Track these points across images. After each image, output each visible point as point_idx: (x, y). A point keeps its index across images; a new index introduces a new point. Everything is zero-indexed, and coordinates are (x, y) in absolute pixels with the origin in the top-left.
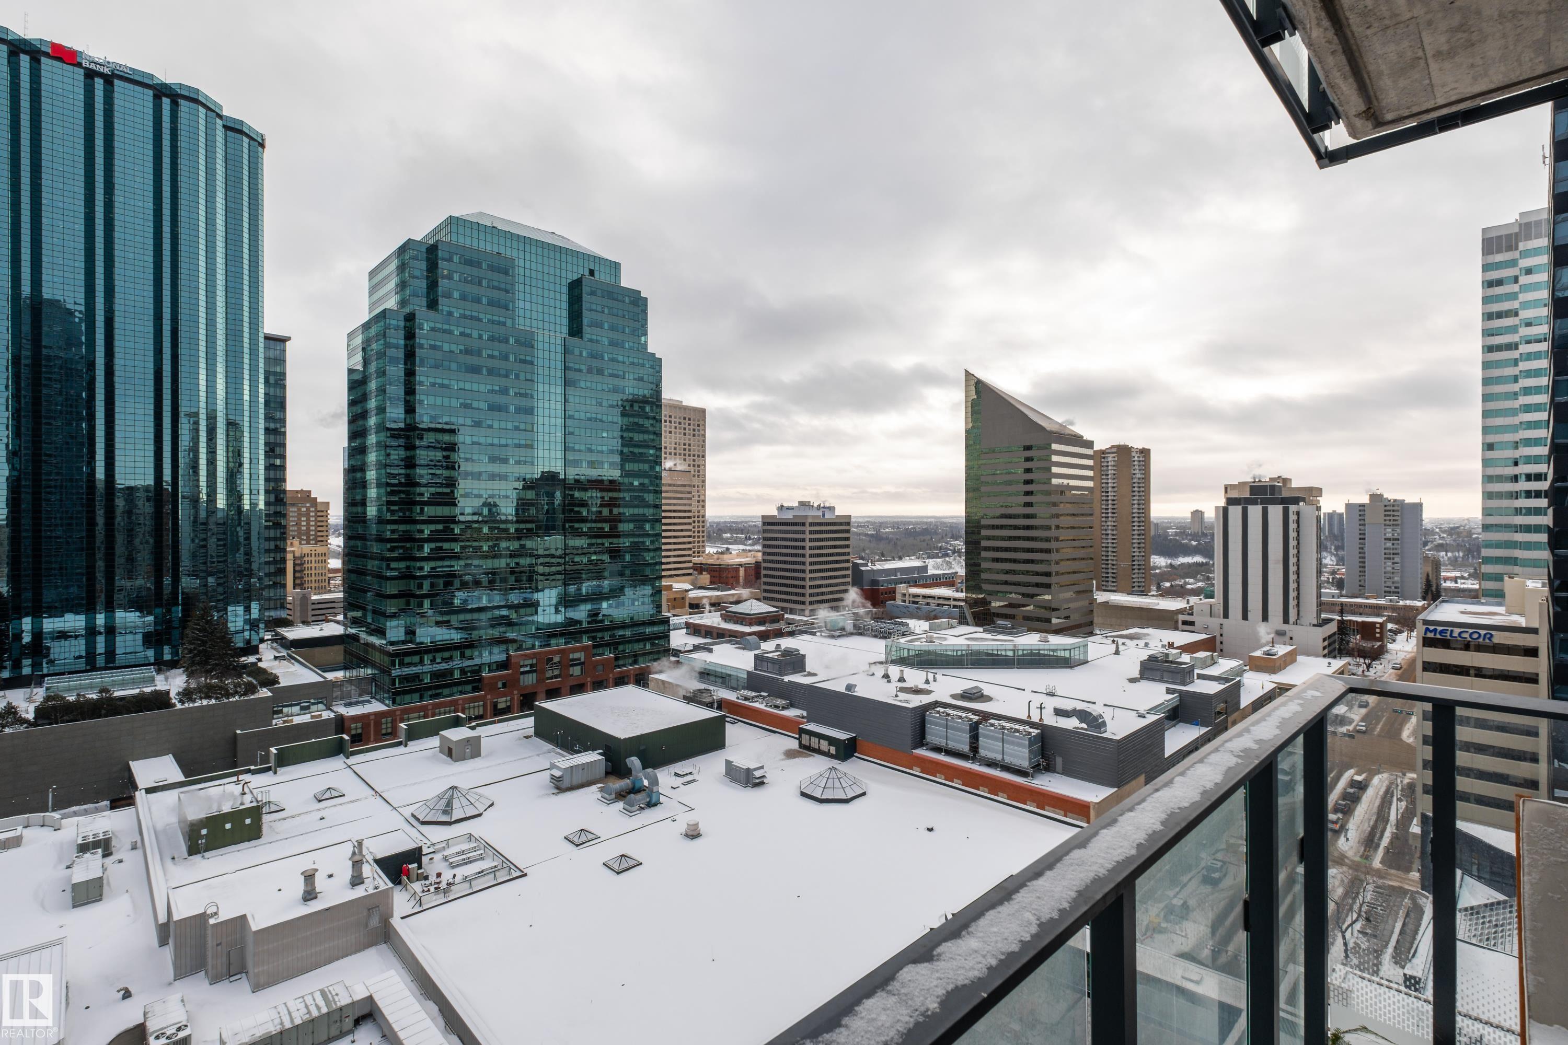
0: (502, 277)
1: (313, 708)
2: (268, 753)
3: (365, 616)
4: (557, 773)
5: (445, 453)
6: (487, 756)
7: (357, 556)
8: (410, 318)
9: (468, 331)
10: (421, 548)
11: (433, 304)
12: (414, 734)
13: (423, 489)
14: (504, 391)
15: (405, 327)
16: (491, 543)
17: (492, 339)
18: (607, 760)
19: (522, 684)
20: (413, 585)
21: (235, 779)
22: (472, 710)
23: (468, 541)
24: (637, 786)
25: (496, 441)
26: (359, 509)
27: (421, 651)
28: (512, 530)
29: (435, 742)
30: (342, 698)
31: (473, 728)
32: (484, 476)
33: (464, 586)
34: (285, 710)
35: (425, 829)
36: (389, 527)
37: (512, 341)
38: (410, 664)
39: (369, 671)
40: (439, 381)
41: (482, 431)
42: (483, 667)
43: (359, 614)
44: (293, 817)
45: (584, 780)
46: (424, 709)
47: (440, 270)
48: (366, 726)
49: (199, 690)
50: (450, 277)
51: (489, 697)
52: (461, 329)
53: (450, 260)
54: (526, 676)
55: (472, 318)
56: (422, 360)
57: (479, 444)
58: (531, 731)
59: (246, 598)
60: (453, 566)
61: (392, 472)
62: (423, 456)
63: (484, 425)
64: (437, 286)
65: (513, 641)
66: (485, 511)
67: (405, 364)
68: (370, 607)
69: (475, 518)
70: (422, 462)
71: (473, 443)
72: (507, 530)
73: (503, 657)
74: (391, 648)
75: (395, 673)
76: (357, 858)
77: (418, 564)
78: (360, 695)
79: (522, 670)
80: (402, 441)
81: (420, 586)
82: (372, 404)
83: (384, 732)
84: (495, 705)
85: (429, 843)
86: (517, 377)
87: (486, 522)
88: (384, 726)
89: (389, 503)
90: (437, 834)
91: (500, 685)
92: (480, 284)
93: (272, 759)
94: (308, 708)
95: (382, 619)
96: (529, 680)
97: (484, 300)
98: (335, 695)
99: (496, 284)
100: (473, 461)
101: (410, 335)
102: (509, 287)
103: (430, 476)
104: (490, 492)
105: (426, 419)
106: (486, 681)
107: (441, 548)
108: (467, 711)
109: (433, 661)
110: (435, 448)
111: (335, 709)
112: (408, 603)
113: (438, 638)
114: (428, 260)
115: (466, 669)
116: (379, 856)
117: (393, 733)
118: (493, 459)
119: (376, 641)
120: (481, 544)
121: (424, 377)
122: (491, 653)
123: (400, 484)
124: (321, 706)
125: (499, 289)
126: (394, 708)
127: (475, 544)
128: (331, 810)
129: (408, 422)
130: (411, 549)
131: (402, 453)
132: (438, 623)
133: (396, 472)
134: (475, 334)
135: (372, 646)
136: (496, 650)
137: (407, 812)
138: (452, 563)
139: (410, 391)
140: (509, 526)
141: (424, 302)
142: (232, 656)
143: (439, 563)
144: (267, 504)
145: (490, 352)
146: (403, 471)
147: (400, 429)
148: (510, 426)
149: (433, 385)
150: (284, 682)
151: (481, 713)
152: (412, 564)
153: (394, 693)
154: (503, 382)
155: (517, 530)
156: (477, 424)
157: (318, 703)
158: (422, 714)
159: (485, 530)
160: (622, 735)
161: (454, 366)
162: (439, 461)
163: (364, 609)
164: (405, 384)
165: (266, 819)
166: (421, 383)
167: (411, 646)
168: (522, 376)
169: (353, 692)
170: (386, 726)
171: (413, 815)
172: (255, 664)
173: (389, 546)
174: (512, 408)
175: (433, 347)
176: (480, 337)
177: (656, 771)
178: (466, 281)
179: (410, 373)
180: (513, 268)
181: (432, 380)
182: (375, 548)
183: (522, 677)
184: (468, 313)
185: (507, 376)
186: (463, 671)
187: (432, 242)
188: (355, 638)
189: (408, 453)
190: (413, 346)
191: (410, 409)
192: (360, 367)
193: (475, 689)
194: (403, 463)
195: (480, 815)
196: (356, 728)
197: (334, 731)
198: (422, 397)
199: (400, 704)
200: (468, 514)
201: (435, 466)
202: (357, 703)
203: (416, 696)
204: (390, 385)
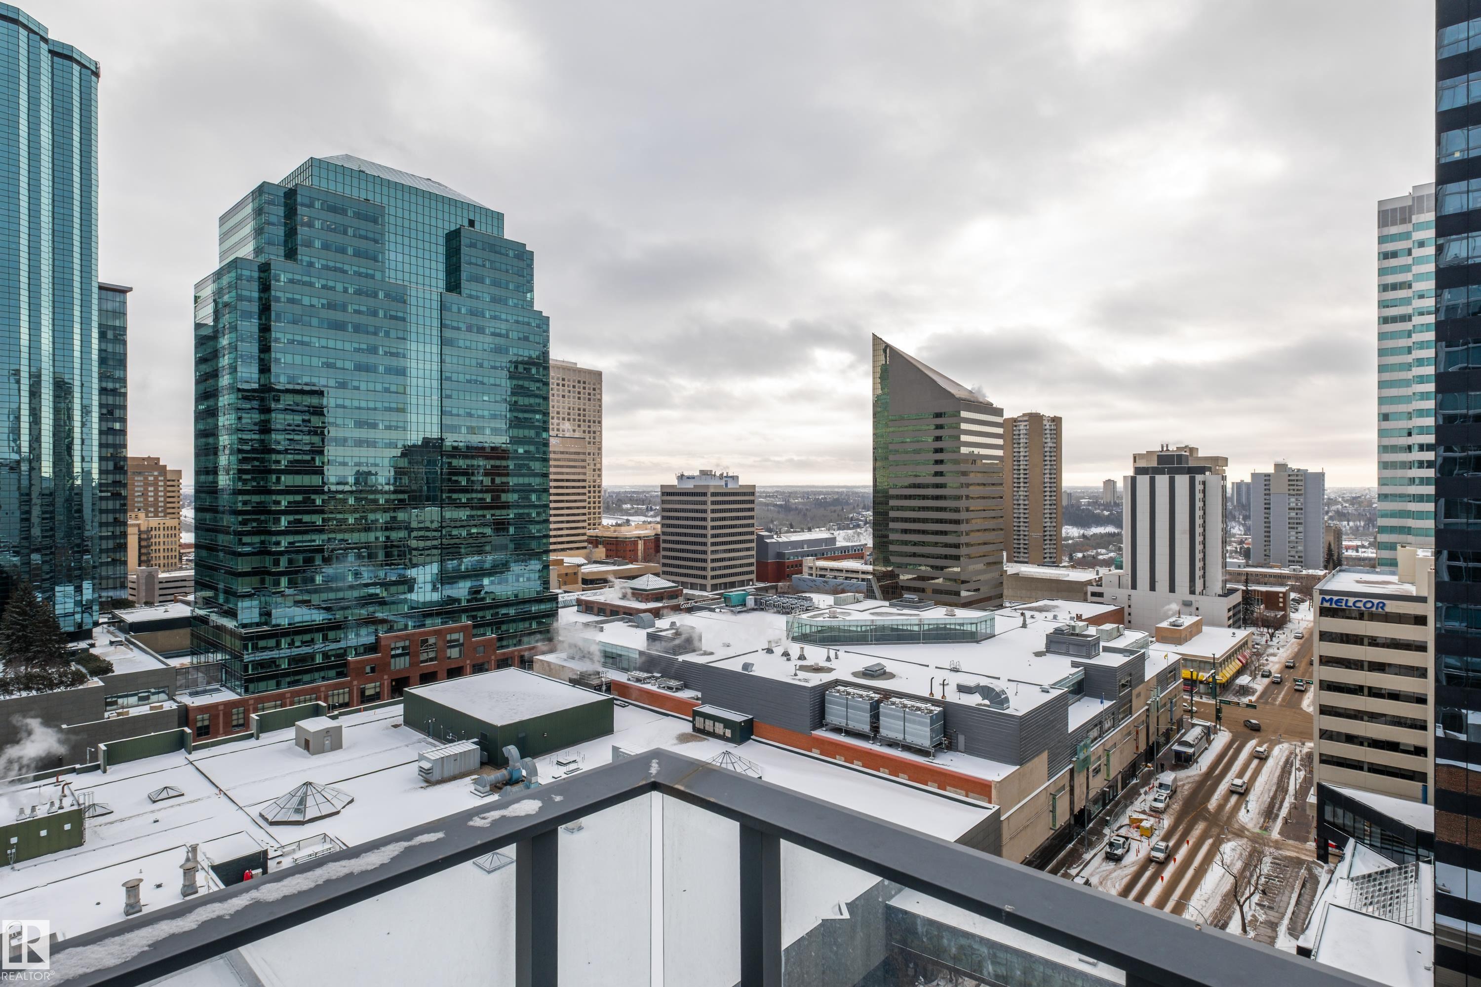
0: (370, 226)
1: (154, 698)
2: (97, 748)
3: (216, 597)
4: (426, 765)
5: (307, 418)
6: (349, 748)
7: (208, 530)
8: (265, 268)
9: (331, 284)
10: (277, 521)
11: (291, 254)
12: (266, 726)
13: (279, 457)
14: (373, 350)
15: (260, 278)
16: (357, 516)
17: (358, 292)
18: (482, 749)
19: (392, 667)
20: (268, 561)
21: (54, 780)
22: (336, 698)
23: (332, 513)
24: (515, 776)
25: (363, 404)
26: (211, 478)
27: (278, 634)
28: (381, 501)
29: (290, 733)
30: (187, 687)
31: (334, 718)
32: (350, 442)
33: (327, 561)
34: (120, 701)
35: (273, 830)
36: (240, 498)
37: (381, 295)
38: (265, 649)
39: (219, 656)
40: (298, 338)
41: (348, 393)
42: (349, 650)
43: (209, 594)
44: (122, 820)
45: (457, 772)
46: (281, 697)
47: (299, 217)
48: (214, 718)
49: (17, 680)
50: (310, 225)
51: (355, 683)
52: (324, 282)
53: (311, 206)
54: (397, 659)
55: (336, 269)
56: (278, 315)
57: (344, 407)
58: (401, 720)
59: (75, 577)
60: (314, 541)
61: (245, 437)
62: (279, 420)
63: (350, 387)
64: (296, 233)
65: (383, 621)
66: (351, 480)
67: (260, 319)
68: (221, 586)
69: (340, 488)
70: (279, 427)
71: (337, 406)
72: (376, 501)
73: (372, 639)
74: (243, 631)
75: (247, 658)
76: (190, 865)
77: (274, 539)
78: (209, 683)
79: (393, 653)
80: (255, 404)
81: (277, 563)
82: (225, 361)
83: (235, 723)
84: (363, 692)
85: (276, 846)
86: (387, 334)
87: (351, 492)
88: (235, 717)
89: (240, 471)
90: (287, 835)
91: (368, 669)
92: (345, 233)
93: (101, 756)
94: (148, 698)
95: (232, 598)
96: (401, 664)
97: (350, 251)
98: (178, 683)
99: (363, 233)
100: (337, 426)
101: (265, 287)
102: (378, 237)
103: (287, 442)
104: (356, 460)
105: (283, 379)
106: (352, 666)
107: (300, 521)
108: (330, 699)
109: (291, 644)
110: (293, 411)
111: (178, 698)
112: (263, 582)
113: (297, 619)
114: (286, 205)
115: (330, 653)
116: (217, 862)
117: (245, 725)
118: (360, 424)
119: (230, 624)
120: (346, 516)
121: (281, 333)
122: (357, 635)
123: (254, 450)
124: (163, 696)
125: (366, 238)
126: (247, 696)
127: (339, 516)
128: (167, 812)
129: (262, 382)
130: (266, 522)
131: (257, 416)
132: (297, 603)
133: (249, 437)
134: (339, 287)
135: (220, 628)
136: (363, 631)
137: (254, 812)
138: (314, 537)
139: (265, 348)
140: (378, 496)
141: (281, 251)
142: (58, 642)
143: (298, 538)
144: (101, 472)
145: (356, 307)
146: (257, 437)
147: (254, 390)
148: (379, 387)
149: (291, 342)
150: (119, 670)
151: (347, 700)
152: (267, 538)
153: (247, 681)
154: (371, 339)
155: (387, 501)
156: (342, 385)
157: (158, 693)
158: (279, 703)
159: (351, 501)
160: (499, 722)
161: (315, 322)
162: (298, 426)
163: (216, 589)
164: (260, 341)
165: (88, 823)
166: (277, 340)
167: (266, 628)
168: (393, 334)
169: (200, 680)
170: (236, 719)
171: (261, 815)
172: (85, 650)
173: (240, 518)
174: (381, 369)
175: (291, 301)
176: (345, 290)
177: (535, 760)
178: (329, 229)
179: (265, 329)
180: (383, 216)
181: (290, 337)
182: (228, 520)
183: (393, 660)
184: (331, 264)
185: (375, 334)
186: (326, 655)
187: (290, 186)
188: (203, 620)
189: (263, 417)
190: (268, 300)
191: (265, 369)
192: (210, 322)
193: (340, 675)
194: (257, 428)
195: (338, 813)
196: (203, 720)
197: (176, 723)
198: (279, 355)
199: (253, 693)
200: (332, 484)
201: (294, 430)
202: (204, 692)
203: (273, 683)
204: (242, 341)
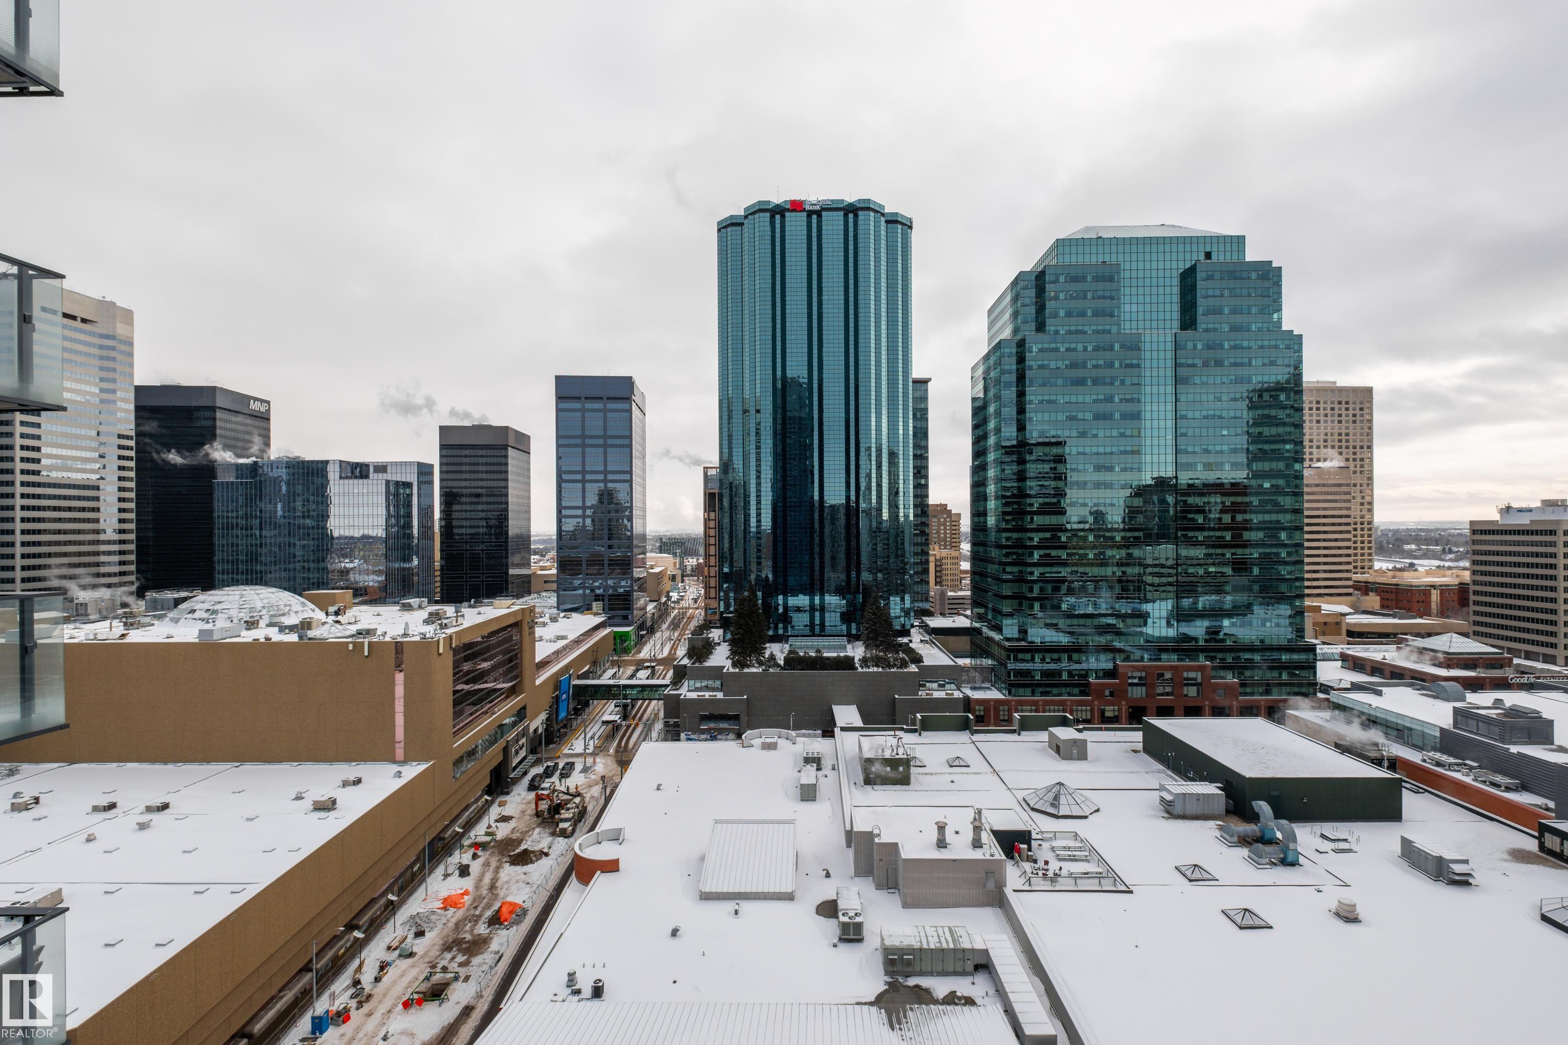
0: (1108, 285)
1: (948, 686)
2: (915, 717)
3: (986, 613)
4: (1169, 797)
5: (1053, 466)
6: (1093, 761)
7: (981, 560)
8: (1021, 344)
9: (1073, 346)
10: (1031, 554)
11: (1041, 327)
12: (1026, 725)
13: (1033, 500)
14: (1109, 399)
15: (1017, 353)
16: (1096, 551)
17: (1097, 349)
18: (1228, 796)
19: (1130, 695)
20: (1025, 588)
21: (892, 733)
22: (1079, 713)
23: (1075, 549)
24: (1268, 835)
25: (1101, 450)
26: (982, 519)
27: (1033, 650)
28: (1118, 539)
29: (1043, 736)
30: (969, 682)
31: (1080, 731)
32: (1089, 485)
33: (1071, 592)
34: (928, 684)
35: (1035, 815)
36: (1004, 535)
37: (1117, 347)
38: (1023, 660)
39: (990, 662)
40: (1046, 398)
41: (1088, 441)
42: (1090, 672)
43: (982, 611)
44: (932, 774)
45: (1200, 812)
46: (1035, 703)
47: (1047, 294)
48: (987, 710)
49: (872, 659)
50: (1056, 298)
51: (1096, 703)
52: (1067, 345)
53: (1056, 281)
54: (1135, 688)
55: (1077, 332)
56: (1031, 381)
57: (1084, 454)
58: (1140, 746)
59: (901, 591)
60: (1060, 572)
61: (1007, 485)
62: (1033, 469)
63: (1089, 435)
64: (1044, 308)
65: (1121, 651)
66: (1091, 519)
67: (1017, 386)
68: (990, 606)
69: (1081, 526)
70: (1032, 475)
71: (1079, 453)
72: (1113, 538)
73: (1110, 666)
74: (1007, 644)
75: (1011, 666)
76: (977, 824)
77: (1029, 569)
78: (983, 682)
79: (1130, 681)
80: (1014, 457)
81: (1031, 590)
82: (991, 425)
83: (1002, 718)
84: (1103, 712)
85: (1038, 830)
86: (1123, 382)
87: (1091, 530)
88: (1001, 713)
89: (1004, 513)
90: (1045, 824)
91: (1107, 692)
92: (1085, 298)
93: (918, 723)
94: (943, 686)
95: (999, 617)
96: (1138, 693)
97: (1089, 313)
98: (963, 678)
99: (1100, 293)
100: (1078, 471)
101: (1021, 360)
102: (1114, 294)
103: (1038, 488)
104: (1095, 501)
105: (1035, 434)
106: (1093, 687)
107: (1048, 555)
108: (1075, 713)
109: (1043, 660)
110: (1043, 461)
111: (963, 690)
112: (1021, 605)
113: (1048, 639)
114: (1037, 286)
115: (1074, 672)
116: (995, 828)
117: (1009, 721)
118: (1098, 468)
119: (997, 637)
120: (1087, 552)
121: (1033, 395)
122: (1097, 660)
123: (1013, 496)
124: (953, 686)
125: (1104, 297)
126: (1010, 698)
127: (1081, 552)
128: (959, 775)
129: (1020, 439)
130: (1023, 555)
131: (1015, 468)
132: (1047, 625)
133: (1009, 485)
134: (1080, 347)
135: (989, 639)
136: (1103, 657)
137: (1021, 795)
138: (1060, 569)
139: (1021, 411)
140: (1115, 534)
141: (1033, 326)
142: (893, 636)
143: (1048, 569)
144: (915, 516)
145: (1094, 362)
146: (1015, 484)
147: (1013, 446)
148: (1115, 433)
149: (1041, 402)
150: (927, 662)
151: (1089, 717)
152: (1024, 568)
153: (1010, 685)
154: (1107, 390)
155: (1123, 538)
156: (1083, 435)
157: (951, 683)
158: (1034, 708)
159: (1091, 538)
160: (1248, 774)
161: (1060, 381)
162: (1047, 473)
163: (986, 607)
164: (1017, 405)
165: (913, 770)
166: (1031, 402)
167: (1023, 643)
168: (1128, 381)
169: (977, 678)
170: (1003, 715)
171: (1024, 800)
172: (907, 644)
173: (1004, 552)
174: (1117, 415)
175: (1041, 367)
176: (1085, 349)
177: (1294, 825)
178: (1072, 298)
179: (1021, 394)
180: (1119, 273)
181: (1040, 398)
182: (994, 553)
183: (1130, 688)
184: (1073, 328)
185: (1112, 384)
186: (1070, 673)
187: (1040, 269)
188: (978, 631)
189: (1020, 468)
190: (1024, 370)
191: (1021, 428)
192: (981, 395)
193: (1082, 693)
194: (1015, 477)
195: (1086, 817)
196: (980, 710)
197: (962, 709)
198: (1032, 415)
199: (1015, 696)
200: (1075, 523)
201: (1043, 477)
202: (980, 688)
203: (1029, 690)
204: (1005, 407)
